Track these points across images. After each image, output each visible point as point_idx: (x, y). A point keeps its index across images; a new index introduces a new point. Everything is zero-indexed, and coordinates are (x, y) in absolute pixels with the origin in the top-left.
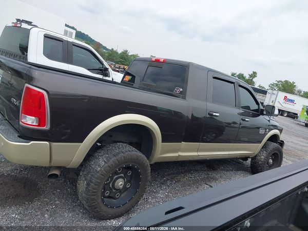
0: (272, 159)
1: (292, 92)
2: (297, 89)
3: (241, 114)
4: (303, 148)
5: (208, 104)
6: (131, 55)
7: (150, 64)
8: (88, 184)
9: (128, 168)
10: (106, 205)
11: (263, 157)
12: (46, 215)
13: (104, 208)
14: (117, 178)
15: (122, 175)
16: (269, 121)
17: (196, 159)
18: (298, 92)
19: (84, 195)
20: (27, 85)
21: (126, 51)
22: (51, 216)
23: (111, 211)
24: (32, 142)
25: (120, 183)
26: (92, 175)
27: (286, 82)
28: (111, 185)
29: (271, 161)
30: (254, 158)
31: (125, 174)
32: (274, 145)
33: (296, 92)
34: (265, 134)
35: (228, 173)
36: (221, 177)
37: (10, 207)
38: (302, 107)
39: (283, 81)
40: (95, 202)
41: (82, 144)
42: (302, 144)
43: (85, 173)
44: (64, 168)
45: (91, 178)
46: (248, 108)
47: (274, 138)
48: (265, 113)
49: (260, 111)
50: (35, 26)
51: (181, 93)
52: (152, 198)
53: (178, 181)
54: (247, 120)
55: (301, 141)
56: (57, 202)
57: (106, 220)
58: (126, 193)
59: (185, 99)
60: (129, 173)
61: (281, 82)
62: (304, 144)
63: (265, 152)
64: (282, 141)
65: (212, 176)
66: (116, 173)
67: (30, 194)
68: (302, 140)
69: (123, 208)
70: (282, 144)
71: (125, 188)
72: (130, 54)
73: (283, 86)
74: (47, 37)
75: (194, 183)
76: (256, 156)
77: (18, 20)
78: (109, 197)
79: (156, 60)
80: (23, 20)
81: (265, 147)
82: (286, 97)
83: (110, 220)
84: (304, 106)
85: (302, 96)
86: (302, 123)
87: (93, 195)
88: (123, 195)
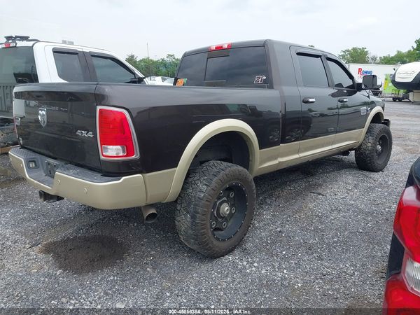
0: (379, 144)
1: (365, 61)
2: (370, 55)
3: (333, 95)
4: (403, 127)
5: (299, 88)
6: (141, 61)
7: (209, 54)
8: (193, 217)
9: (229, 189)
10: (217, 239)
11: (369, 144)
12: (148, 269)
13: (215, 242)
14: (221, 204)
15: (225, 199)
16: (368, 97)
17: (299, 162)
18: (373, 59)
19: (190, 232)
20: (99, 108)
21: (132, 56)
22: (154, 269)
23: (224, 245)
24: (124, 178)
25: (225, 209)
26: (196, 205)
27: (354, 49)
28: (215, 213)
29: (379, 147)
30: (358, 150)
31: (228, 197)
32: (379, 126)
33: (370, 61)
34: (367, 115)
35: (331, 175)
36: (324, 181)
37: (102, 270)
38: (384, 77)
39: (350, 49)
40: (206, 237)
41: (177, 169)
42: (399, 122)
43: (183, 205)
44: (160, 203)
45: (196, 208)
46: (340, 85)
47: (378, 118)
48: (363, 87)
49: (356, 86)
50: (37, 41)
51: (265, 81)
52: (259, 222)
53: (278, 197)
54: (345, 100)
55: (396, 120)
56: (153, 253)
57: (219, 257)
58: (232, 220)
59: (273, 88)
60: (232, 195)
61: (348, 51)
62: (402, 122)
63: (371, 137)
64: (386, 120)
65: (314, 182)
66: (219, 198)
67: (115, 252)
68: (397, 118)
69: (235, 239)
70: (387, 122)
71: (231, 215)
72: (138, 60)
73: (351, 55)
74: (57, 52)
75: (297, 195)
76: (361, 145)
77: (8, 38)
78: (216, 229)
79: (216, 48)
80: (16, 37)
81: (369, 131)
82: (360, 70)
83: (223, 256)
84: (387, 75)
85: (379, 64)
86: (388, 99)
87: (203, 229)
88: (229, 224)
